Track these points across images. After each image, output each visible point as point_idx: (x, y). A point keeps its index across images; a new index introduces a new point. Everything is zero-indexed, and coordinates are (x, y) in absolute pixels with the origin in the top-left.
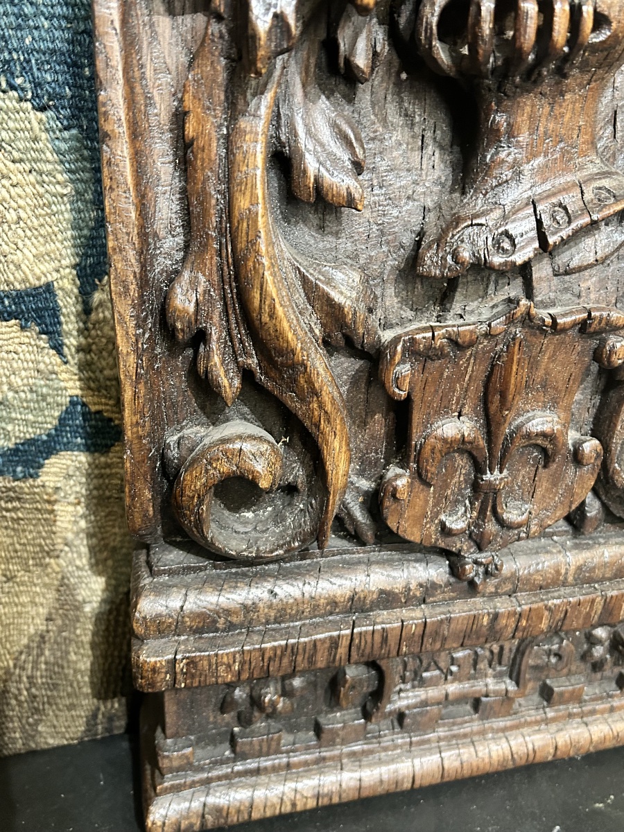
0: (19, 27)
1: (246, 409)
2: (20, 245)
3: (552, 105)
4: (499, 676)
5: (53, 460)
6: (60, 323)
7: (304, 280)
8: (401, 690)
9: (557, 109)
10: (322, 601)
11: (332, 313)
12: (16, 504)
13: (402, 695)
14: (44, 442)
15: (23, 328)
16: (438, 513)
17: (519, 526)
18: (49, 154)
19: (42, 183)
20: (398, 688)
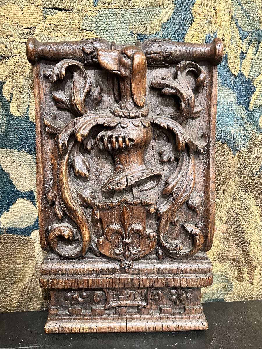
0: (27, 139)
1: (67, 220)
2: (26, 182)
3: (129, 156)
4: (142, 300)
5: (33, 232)
6: (35, 199)
7: (77, 192)
8: (113, 300)
9: (130, 157)
10: (85, 270)
11: (83, 199)
12: (26, 243)
13: (113, 302)
14: (31, 227)
15: (27, 200)
16: (113, 249)
17: (135, 254)
18: (33, 163)
19: (31, 169)
20: (112, 300)
